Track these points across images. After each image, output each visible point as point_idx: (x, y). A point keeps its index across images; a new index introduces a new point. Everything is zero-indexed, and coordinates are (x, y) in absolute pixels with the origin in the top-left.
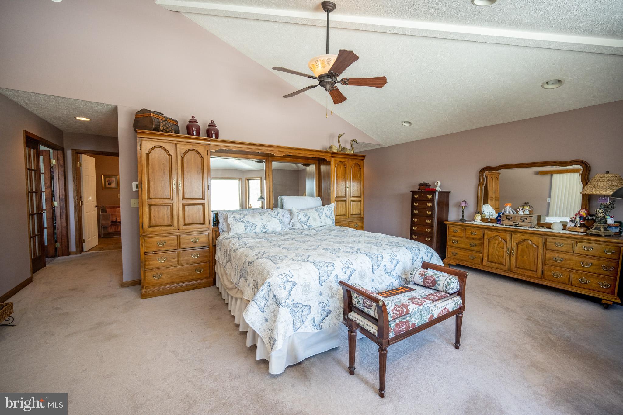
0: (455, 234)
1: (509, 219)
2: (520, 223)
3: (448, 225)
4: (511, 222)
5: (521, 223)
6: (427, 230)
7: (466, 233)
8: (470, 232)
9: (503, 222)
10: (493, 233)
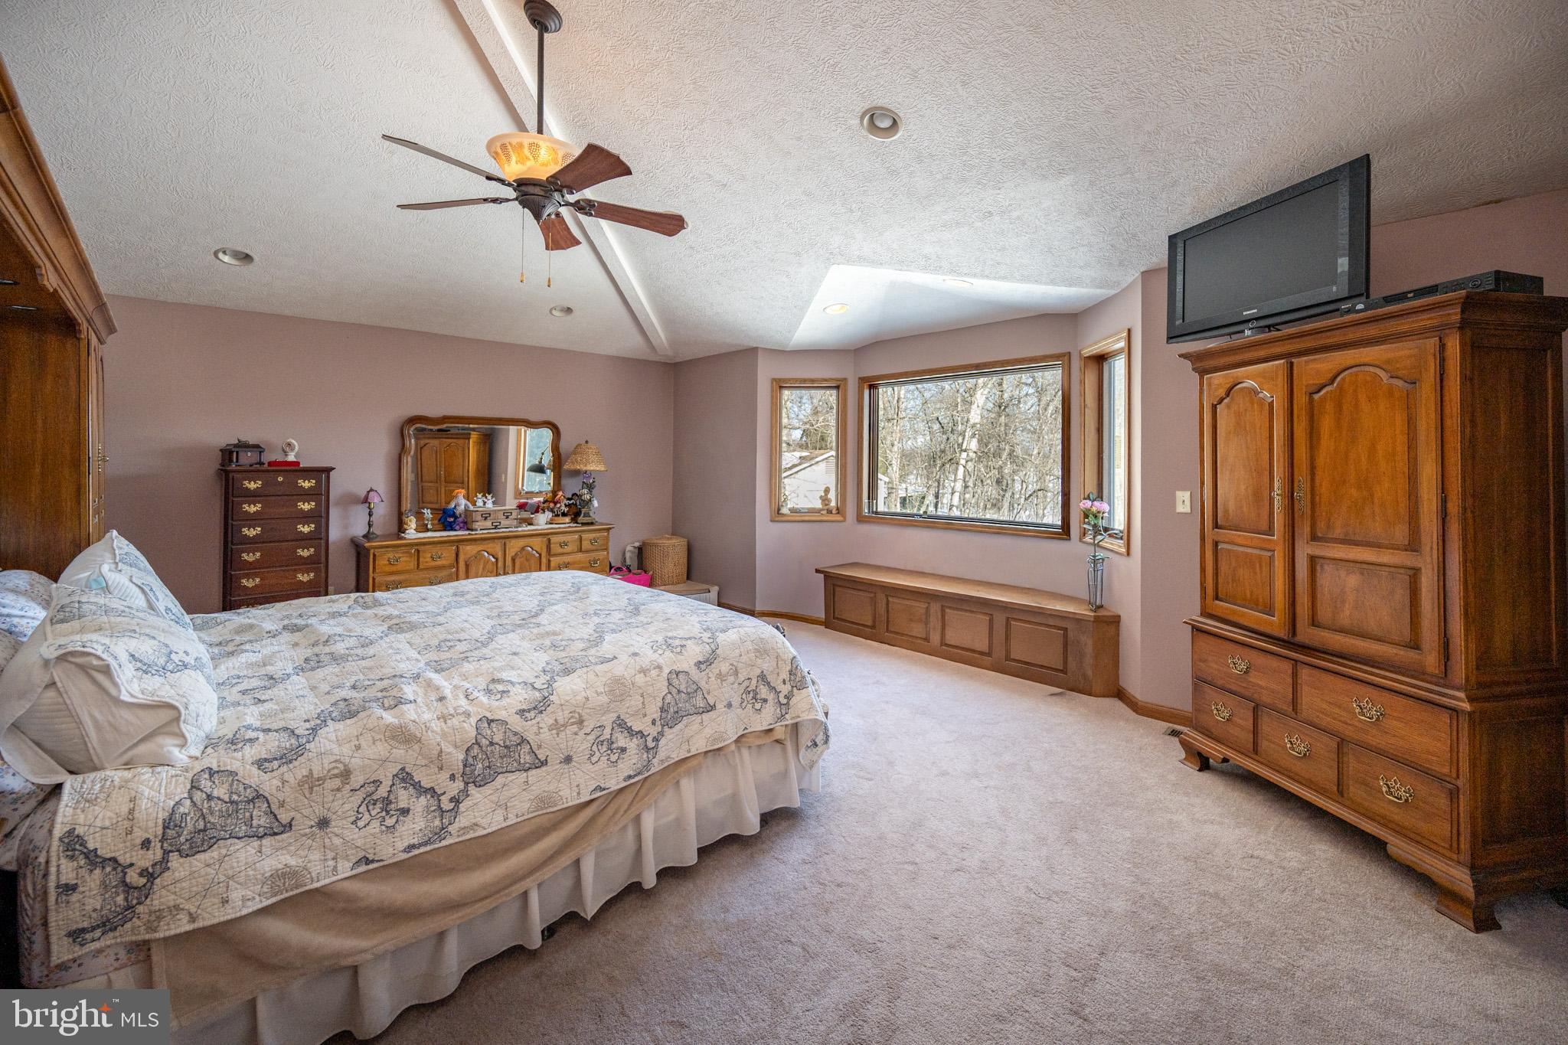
0: (394, 568)
1: (486, 518)
2: (502, 522)
3: (372, 551)
4: (488, 524)
5: (505, 522)
6: (300, 577)
7: (421, 559)
8: (429, 555)
9: (476, 525)
10: (475, 547)
